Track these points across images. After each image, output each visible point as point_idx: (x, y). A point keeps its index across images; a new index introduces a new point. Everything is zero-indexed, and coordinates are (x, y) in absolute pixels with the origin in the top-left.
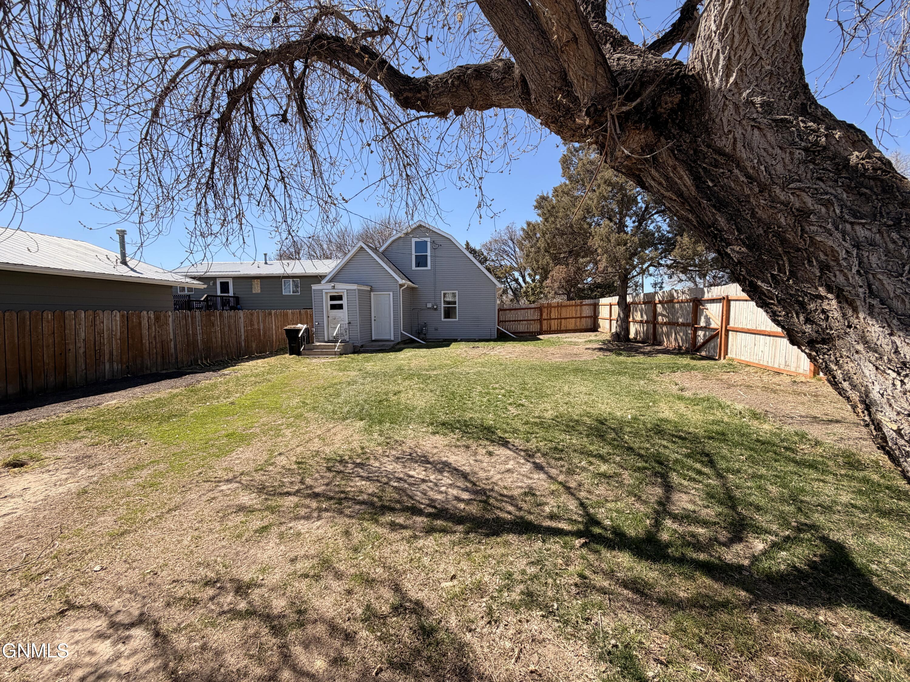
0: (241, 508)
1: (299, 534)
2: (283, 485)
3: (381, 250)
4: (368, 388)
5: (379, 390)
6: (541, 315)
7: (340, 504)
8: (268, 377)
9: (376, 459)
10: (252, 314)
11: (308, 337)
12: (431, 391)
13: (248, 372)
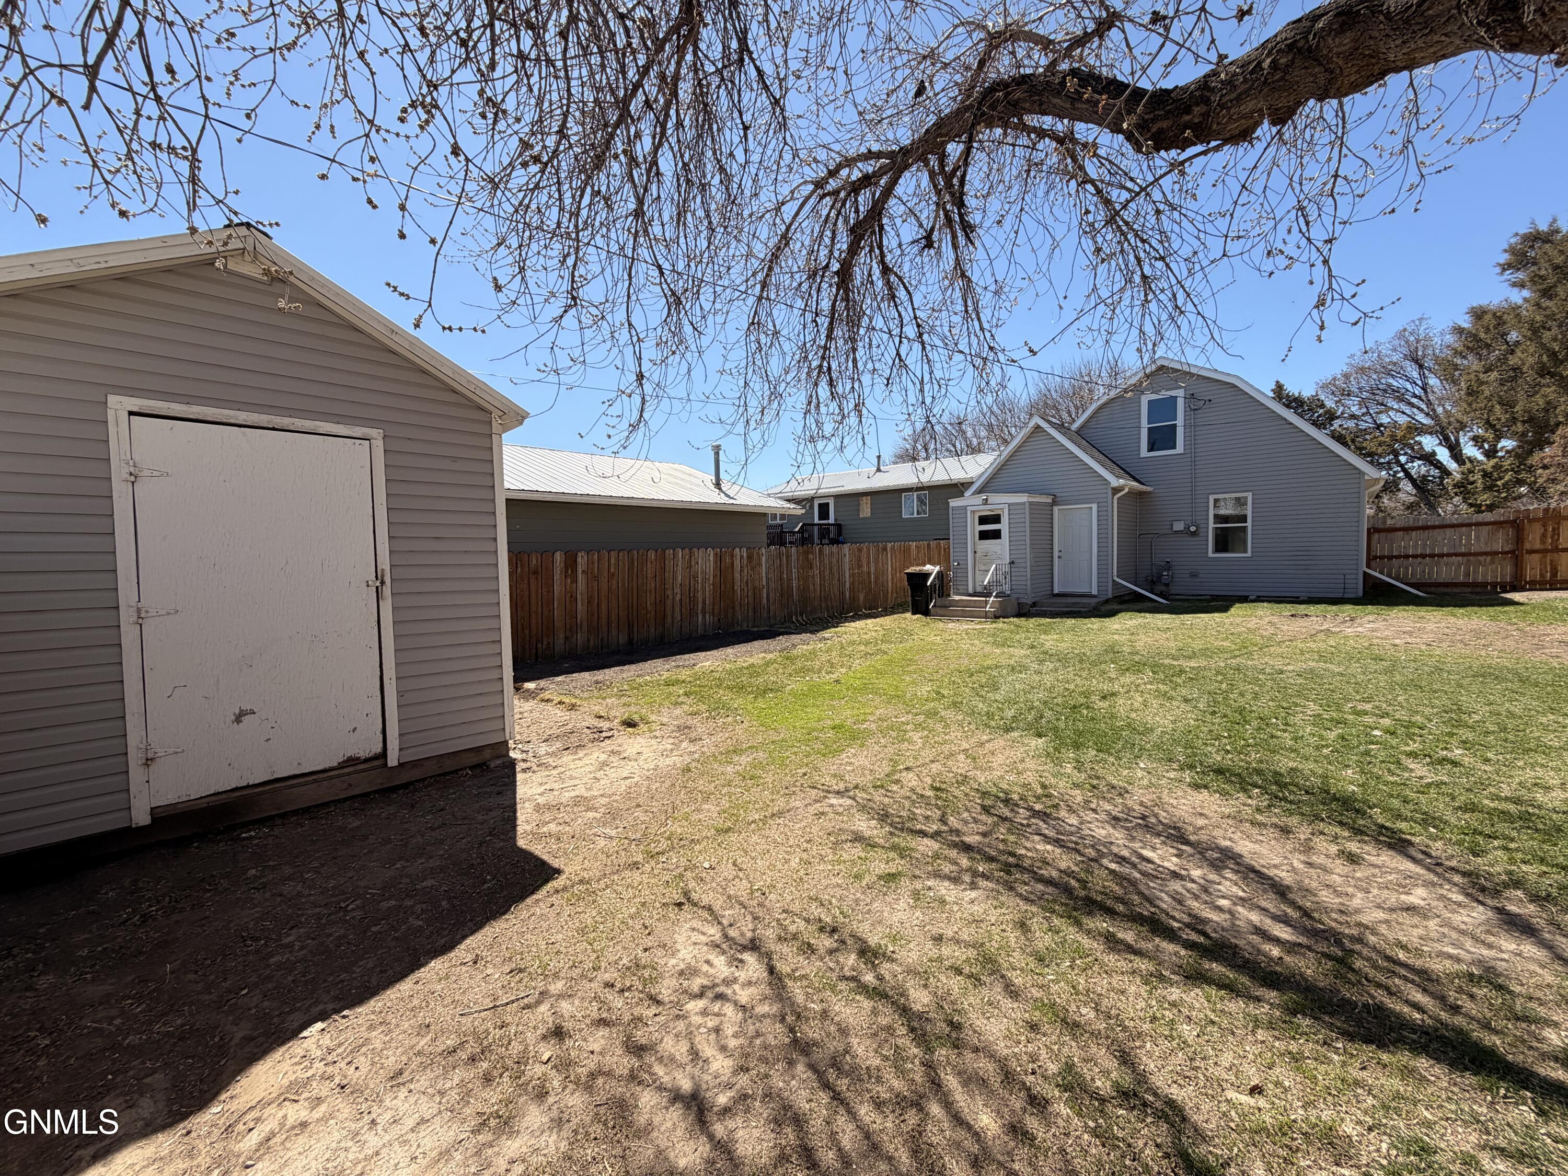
0: (858, 838)
1: (943, 902)
2: (913, 818)
3: (1075, 426)
4: (1048, 680)
5: (1072, 687)
6: (1520, 540)
7: (1009, 873)
8: (884, 647)
9: (1071, 810)
10: (860, 550)
11: (942, 585)
12: (1186, 701)
13: (855, 637)
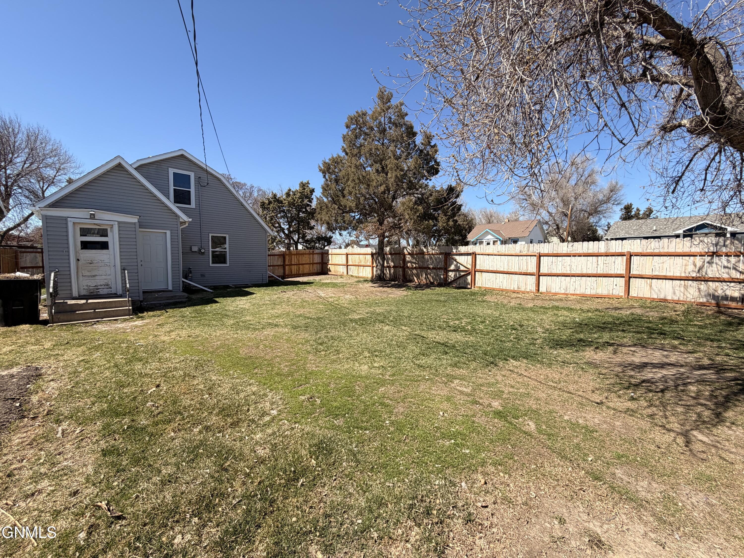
6: (284, 261)
